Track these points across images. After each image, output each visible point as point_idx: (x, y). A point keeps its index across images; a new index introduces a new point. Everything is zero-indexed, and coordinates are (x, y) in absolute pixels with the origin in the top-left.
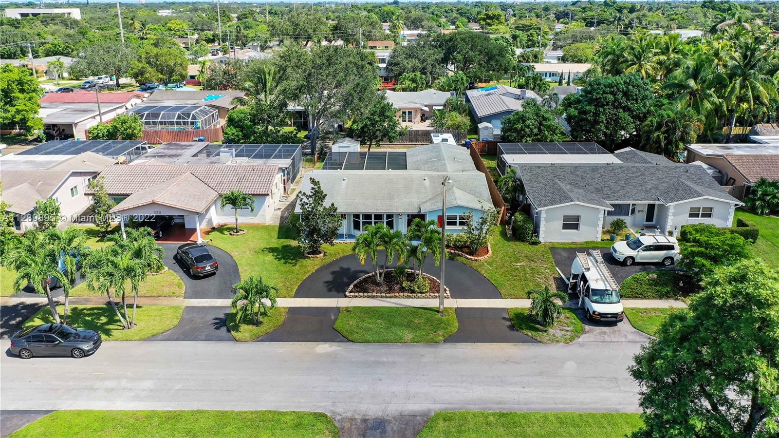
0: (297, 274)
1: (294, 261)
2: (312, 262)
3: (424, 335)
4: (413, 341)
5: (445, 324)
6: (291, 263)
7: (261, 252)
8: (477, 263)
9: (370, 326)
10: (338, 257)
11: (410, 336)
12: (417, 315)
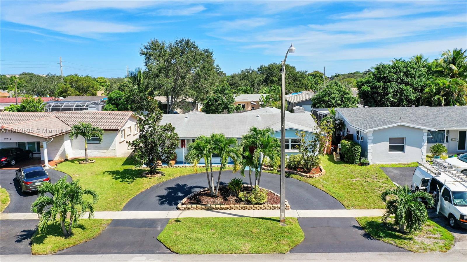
0: (131, 190)
1: (131, 180)
2: (149, 180)
3: (264, 245)
4: (252, 252)
5: (288, 233)
6: (128, 182)
7: (102, 174)
8: (313, 180)
9: (200, 236)
10: (175, 176)
11: (248, 246)
12: (255, 224)
